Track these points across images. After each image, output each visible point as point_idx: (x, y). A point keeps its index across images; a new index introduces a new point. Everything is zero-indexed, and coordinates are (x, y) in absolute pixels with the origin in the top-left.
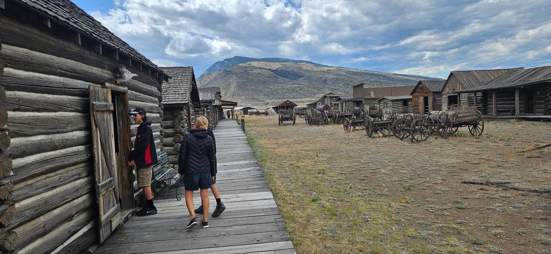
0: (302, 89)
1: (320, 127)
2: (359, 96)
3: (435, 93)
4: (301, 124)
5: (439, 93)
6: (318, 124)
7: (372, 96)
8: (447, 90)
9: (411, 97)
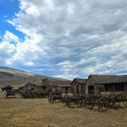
0: (14, 81)
1: (31, 99)
2: (45, 85)
3: (82, 84)
4: (19, 98)
5: (84, 85)
6: (29, 98)
7: (51, 85)
8: (87, 83)
9: (70, 86)
